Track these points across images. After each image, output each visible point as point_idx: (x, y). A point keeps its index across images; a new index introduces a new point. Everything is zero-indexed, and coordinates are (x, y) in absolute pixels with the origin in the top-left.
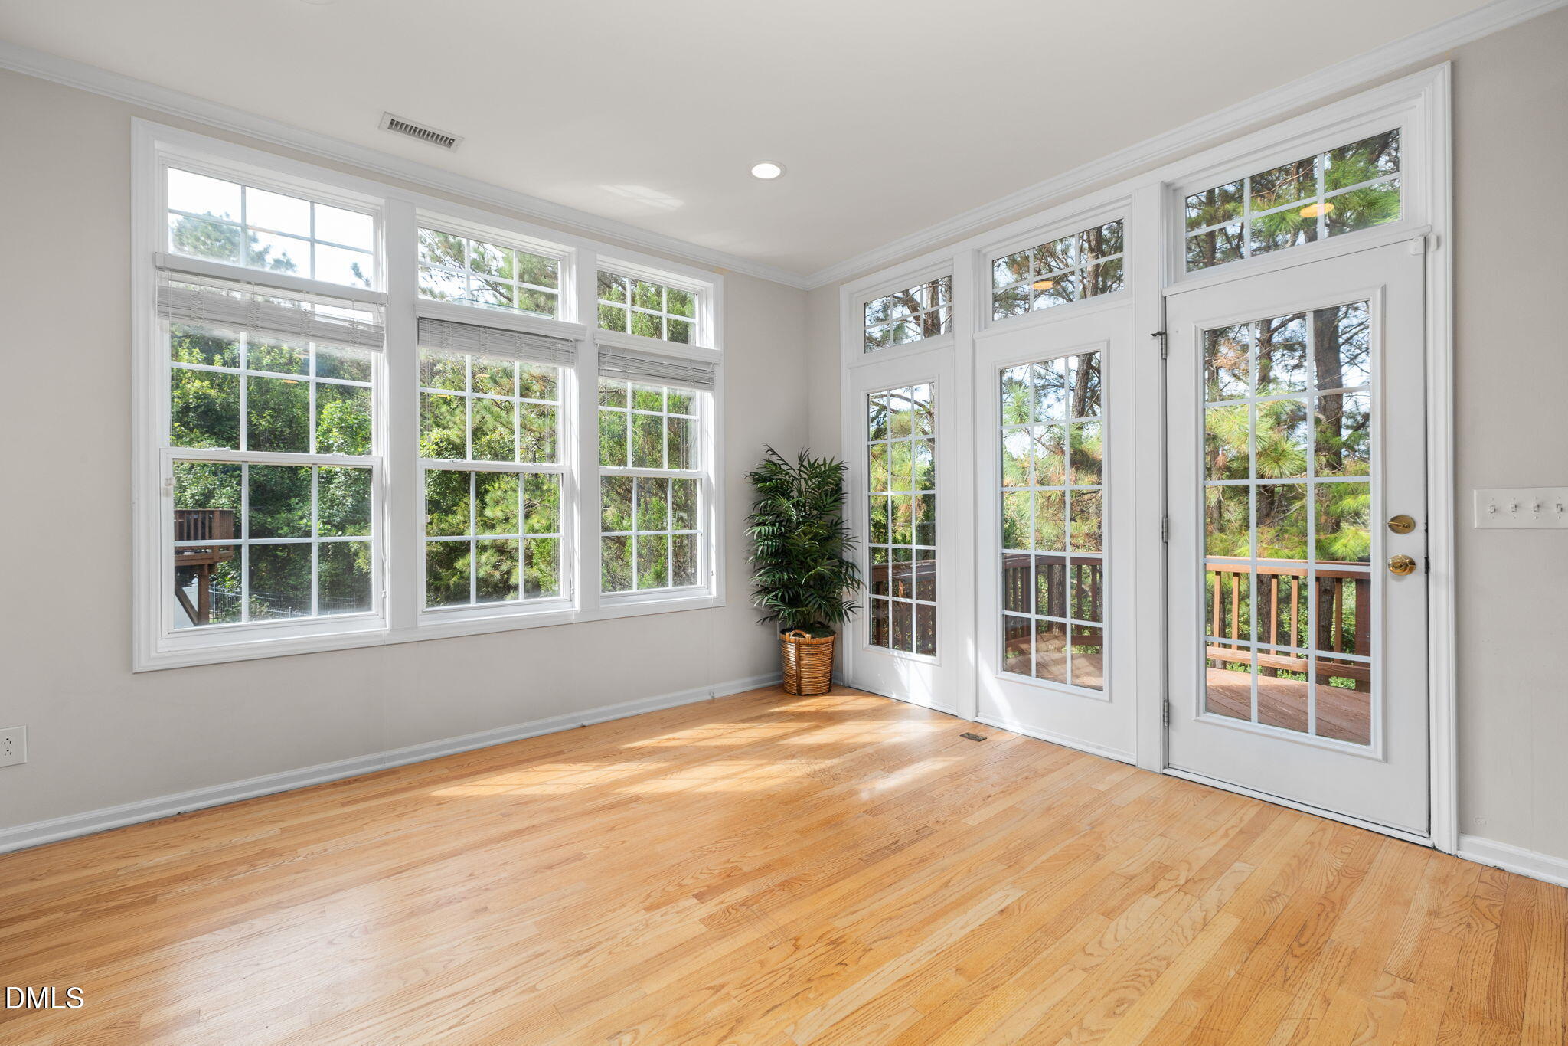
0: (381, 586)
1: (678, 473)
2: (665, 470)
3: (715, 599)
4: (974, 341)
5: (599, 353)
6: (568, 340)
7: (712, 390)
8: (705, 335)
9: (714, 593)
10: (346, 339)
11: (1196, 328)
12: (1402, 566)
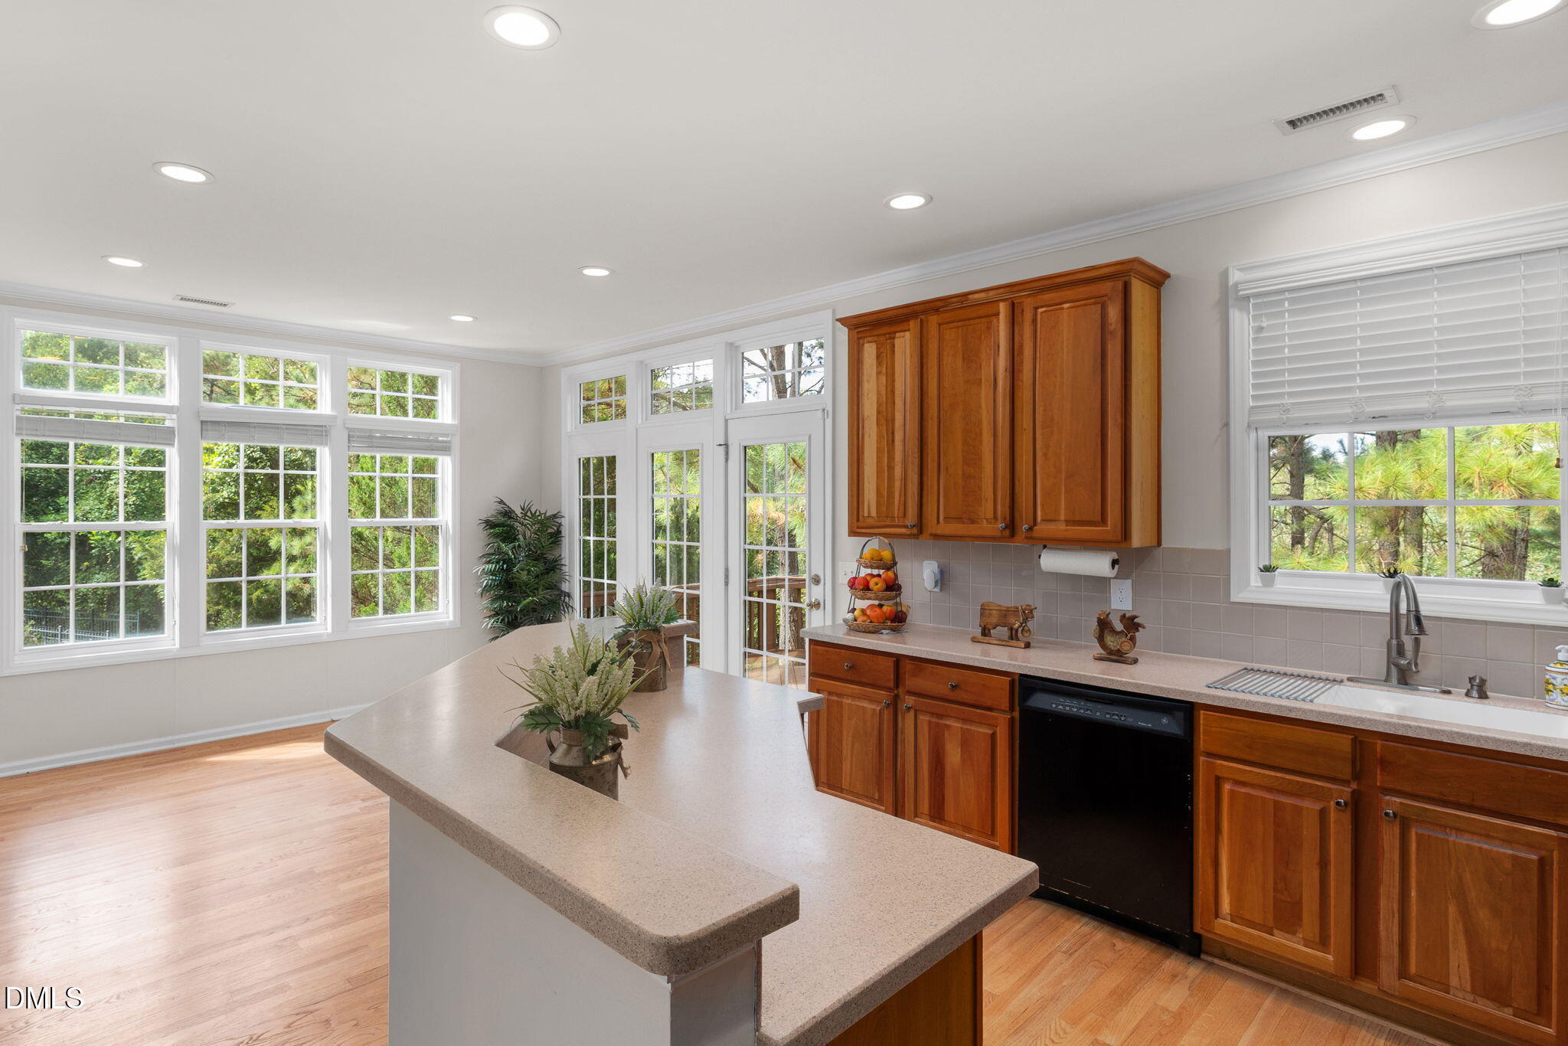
0: (172, 615)
1: (421, 521)
2: (409, 519)
3: (450, 622)
4: (637, 430)
5: (349, 435)
6: (322, 426)
7: (450, 455)
8: (446, 413)
9: (451, 618)
10: (147, 441)
11: (740, 444)
12: (816, 605)
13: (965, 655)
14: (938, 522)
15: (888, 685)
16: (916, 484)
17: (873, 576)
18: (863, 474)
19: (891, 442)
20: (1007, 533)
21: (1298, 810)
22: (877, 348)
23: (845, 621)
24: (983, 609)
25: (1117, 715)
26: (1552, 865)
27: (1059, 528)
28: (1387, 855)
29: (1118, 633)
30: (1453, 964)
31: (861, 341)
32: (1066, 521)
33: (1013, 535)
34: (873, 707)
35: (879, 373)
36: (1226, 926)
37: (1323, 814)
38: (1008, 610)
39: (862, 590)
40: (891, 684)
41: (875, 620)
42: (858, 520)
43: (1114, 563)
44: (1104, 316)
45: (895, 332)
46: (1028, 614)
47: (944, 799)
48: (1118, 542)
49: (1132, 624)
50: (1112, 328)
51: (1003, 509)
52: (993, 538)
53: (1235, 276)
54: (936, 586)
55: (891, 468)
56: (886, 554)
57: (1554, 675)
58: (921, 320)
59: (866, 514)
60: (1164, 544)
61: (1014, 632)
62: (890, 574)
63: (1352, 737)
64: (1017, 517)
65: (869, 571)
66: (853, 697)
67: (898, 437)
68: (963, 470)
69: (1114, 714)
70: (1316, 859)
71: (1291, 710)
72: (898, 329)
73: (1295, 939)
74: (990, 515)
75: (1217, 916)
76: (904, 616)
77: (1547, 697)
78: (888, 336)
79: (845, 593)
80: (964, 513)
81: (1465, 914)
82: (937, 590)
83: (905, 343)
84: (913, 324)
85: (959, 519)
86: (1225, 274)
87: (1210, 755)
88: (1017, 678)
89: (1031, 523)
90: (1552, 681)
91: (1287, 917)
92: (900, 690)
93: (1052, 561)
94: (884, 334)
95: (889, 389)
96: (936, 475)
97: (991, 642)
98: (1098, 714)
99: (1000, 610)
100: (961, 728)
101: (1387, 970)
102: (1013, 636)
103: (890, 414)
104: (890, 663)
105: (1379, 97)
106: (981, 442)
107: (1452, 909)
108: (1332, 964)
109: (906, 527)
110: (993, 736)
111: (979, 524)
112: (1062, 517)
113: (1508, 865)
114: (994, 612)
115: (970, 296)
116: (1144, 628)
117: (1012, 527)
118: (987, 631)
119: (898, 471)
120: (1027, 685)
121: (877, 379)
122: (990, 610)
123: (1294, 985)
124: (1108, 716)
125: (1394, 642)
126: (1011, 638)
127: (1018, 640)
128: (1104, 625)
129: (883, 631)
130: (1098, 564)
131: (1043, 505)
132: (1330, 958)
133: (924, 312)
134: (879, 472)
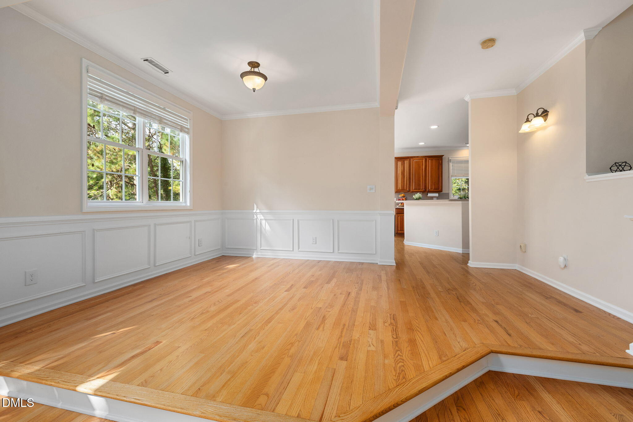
14: (413, 190)
18: (398, 183)
22: (401, 163)
27: (433, 190)
31: (398, 161)
42: (397, 190)
44: (439, 162)
48: (441, 192)
51: (424, 188)
52: (422, 192)
53: (450, 158)
55: (404, 181)
58: (410, 159)
59: (399, 189)
67: (405, 178)
68: (417, 182)
72: (406, 160)
74: (422, 188)
78: (403, 161)
83: (407, 162)
84: (408, 160)
85: (417, 189)
86: (449, 158)
89: (429, 189)
95: (404, 169)
103: (404, 173)
109: (407, 191)
112: (433, 188)
115: (419, 157)
119: (405, 182)
121: (401, 168)
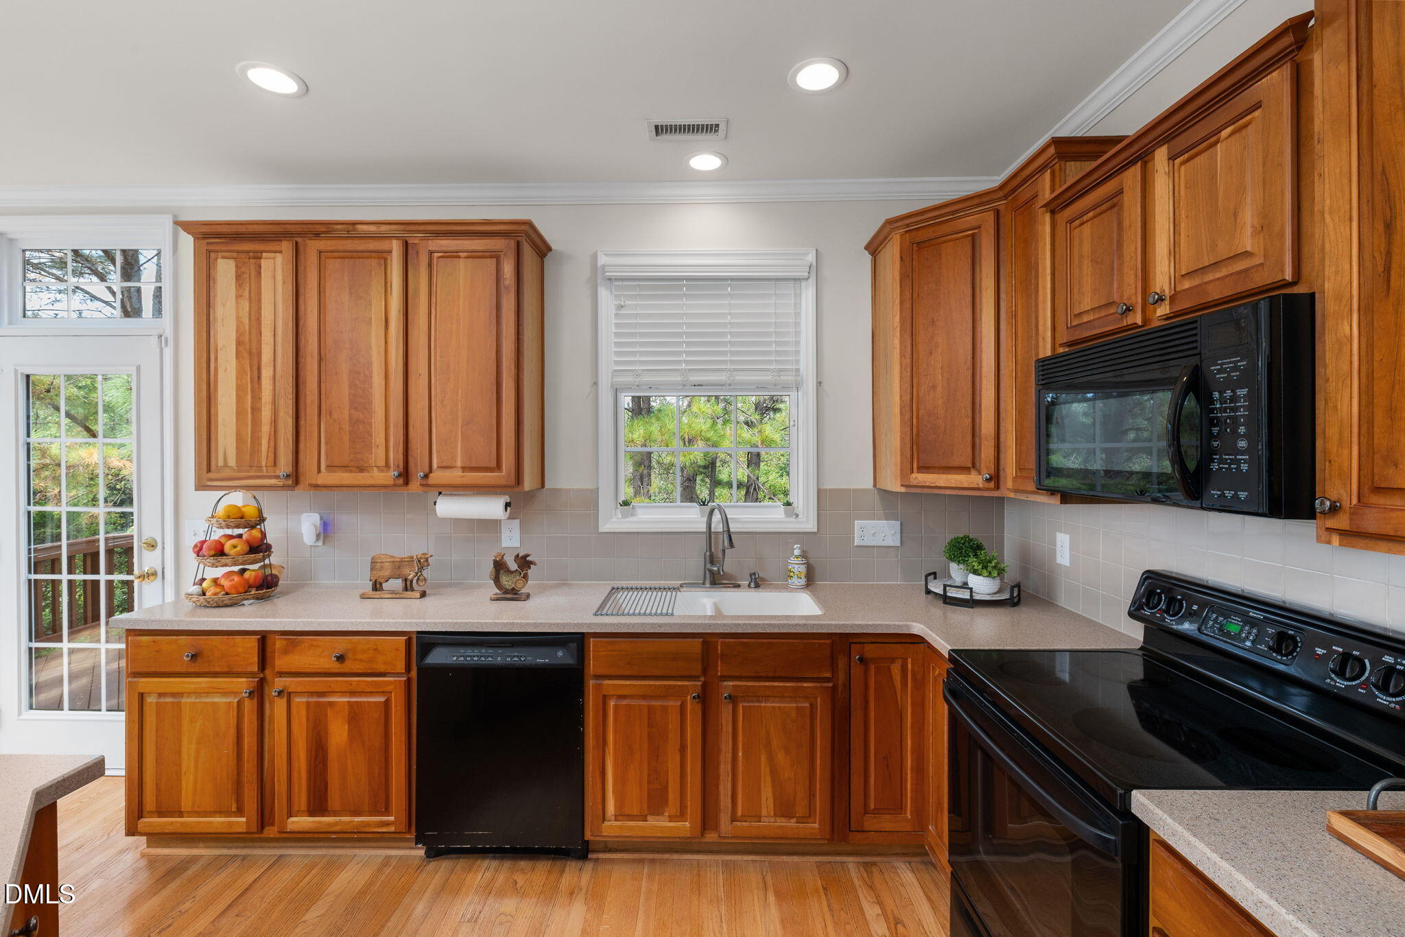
11: (16, 371)
12: (152, 575)
13: (352, 620)
14: (319, 471)
15: (250, 669)
16: (291, 429)
17: (231, 537)
18: (216, 415)
19: (256, 379)
20: (401, 481)
21: (665, 709)
22: (236, 266)
23: (189, 595)
24: (373, 562)
25: (518, 656)
26: (817, 708)
27: (455, 476)
28: (724, 729)
29: (512, 572)
30: (763, 799)
31: (213, 255)
32: (464, 469)
33: (406, 483)
34: (228, 700)
35: (239, 297)
36: (611, 827)
37: (683, 708)
38: (402, 561)
39: (213, 556)
40: (256, 669)
41: (233, 591)
42: (209, 470)
43: (507, 505)
45: (262, 252)
46: (423, 563)
47: (326, 787)
48: (512, 487)
49: (525, 563)
50: (507, 282)
51: (396, 456)
52: (386, 487)
54: (318, 539)
56: (251, 511)
57: (793, 566)
58: (297, 243)
59: (221, 463)
60: (547, 486)
61: (408, 583)
62: (255, 533)
63: (701, 640)
64: (411, 464)
65: (221, 532)
66: (197, 694)
67: (267, 373)
68: (350, 415)
69: (514, 656)
70: (678, 746)
71: (660, 626)
72: (267, 249)
73: (662, 818)
74: (381, 462)
75: (604, 820)
76: (275, 580)
77: (790, 581)
78: (251, 254)
79: (191, 560)
80: (351, 461)
81: (771, 758)
82: (320, 543)
83: (274, 265)
84: (287, 246)
85: (345, 468)
86: (594, 257)
87: (597, 677)
88: (414, 636)
89: (427, 470)
90: (792, 570)
91: (656, 802)
92: (267, 672)
93: (448, 507)
94: (248, 252)
95: (253, 317)
96: (316, 418)
97: (382, 596)
98: (499, 659)
99: (393, 562)
100: (349, 702)
101: (724, 819)
102: (408, 587)
103: (254, 346)
104: (253, 642)
105: (712, 128)
106: (371, 386)
107: (763, 758)
108: (689, 829)
109: (277, 477)
110: (387, 703)
111: (368, 472)
112: (459, 464)
113: (794, 715)
114: (387, 564)
115: (359, 227)
116: (535, 565)
117: (405, 475)
118: (378, 586)
120: (425, 642)
121: (237, 303)
122: (382, 562)
123: (658, 852)
124: (509, 659)
125: (708, 553)
126: (406, 589)
127: (412, 590)
128: (499, 566)
129: (245, 602)
130: (491, 508)
131: (438, 452)
132: (687, 824)
133: (300, 234)
134: (240, 413)
